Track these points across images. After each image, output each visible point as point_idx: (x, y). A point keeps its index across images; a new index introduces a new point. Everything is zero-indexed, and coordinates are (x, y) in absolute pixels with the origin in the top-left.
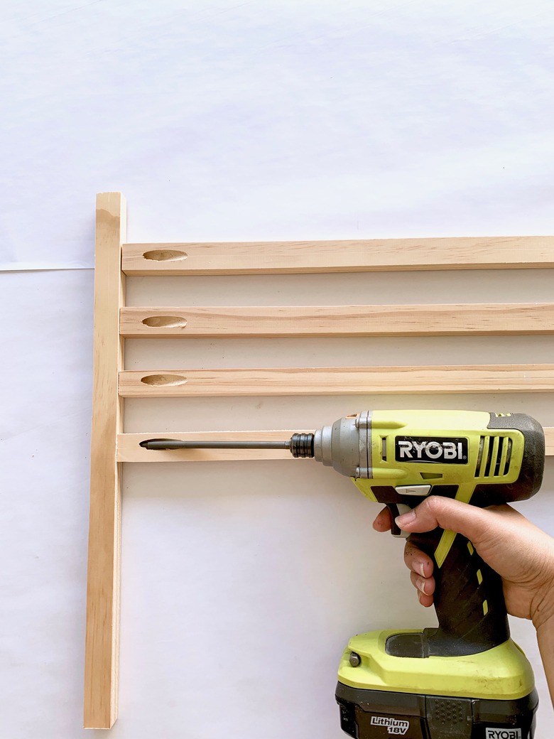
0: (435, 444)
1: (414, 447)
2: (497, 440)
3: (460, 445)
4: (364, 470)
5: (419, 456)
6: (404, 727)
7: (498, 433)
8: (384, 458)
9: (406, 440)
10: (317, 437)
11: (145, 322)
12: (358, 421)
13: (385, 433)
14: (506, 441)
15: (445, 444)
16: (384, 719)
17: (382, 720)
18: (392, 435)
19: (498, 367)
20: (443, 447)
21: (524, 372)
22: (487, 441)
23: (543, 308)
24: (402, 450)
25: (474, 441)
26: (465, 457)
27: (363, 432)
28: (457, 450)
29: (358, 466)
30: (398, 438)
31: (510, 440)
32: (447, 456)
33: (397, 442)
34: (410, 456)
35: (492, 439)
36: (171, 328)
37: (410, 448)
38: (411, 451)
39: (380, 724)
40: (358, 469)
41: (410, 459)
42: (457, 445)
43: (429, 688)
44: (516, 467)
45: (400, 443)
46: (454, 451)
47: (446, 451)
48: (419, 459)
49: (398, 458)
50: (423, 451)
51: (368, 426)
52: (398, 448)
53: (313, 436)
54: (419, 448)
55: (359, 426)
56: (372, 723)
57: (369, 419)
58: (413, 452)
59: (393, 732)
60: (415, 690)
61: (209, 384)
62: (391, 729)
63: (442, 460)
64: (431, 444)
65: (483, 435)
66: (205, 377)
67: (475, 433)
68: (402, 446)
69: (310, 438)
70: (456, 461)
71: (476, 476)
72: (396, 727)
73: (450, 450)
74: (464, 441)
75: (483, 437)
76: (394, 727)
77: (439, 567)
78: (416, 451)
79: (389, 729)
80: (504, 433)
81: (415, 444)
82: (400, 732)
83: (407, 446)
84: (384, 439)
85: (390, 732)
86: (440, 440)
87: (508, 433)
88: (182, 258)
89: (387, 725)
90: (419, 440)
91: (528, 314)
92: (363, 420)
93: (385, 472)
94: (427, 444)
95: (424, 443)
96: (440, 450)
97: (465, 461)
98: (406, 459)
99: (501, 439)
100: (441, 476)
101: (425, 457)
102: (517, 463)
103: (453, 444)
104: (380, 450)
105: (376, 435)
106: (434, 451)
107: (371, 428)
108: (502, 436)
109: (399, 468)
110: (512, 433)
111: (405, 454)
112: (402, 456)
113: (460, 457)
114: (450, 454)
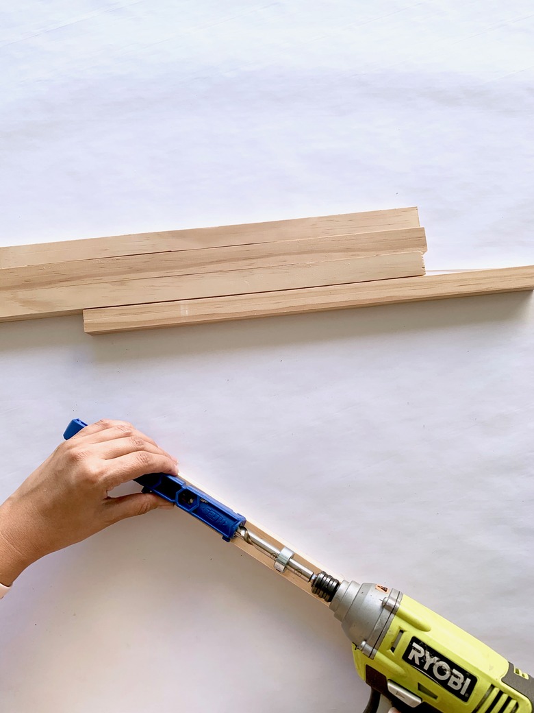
1: (425, 656)
2: (504, 698)
3: (468, 681)
4: (369, 648)
5: (426, 667)
7: (509, 692)
8: (393, 649)
9: (421, 646)
10: (342, 588)
12: (386, 600)
13: (405, 626)
14: (513, 703)
15: (455, 671)
18: (411, 632)
20: (452, 674)
22: (495, 692)
24: (413, 652)
25: (483, 686)
26: (467, 695)
27: (386, 613)
28: (463, 684)
29: (366, 641)
30: (415, 640)
31: (517, 705)
32: (450, 684)
33: (412, 642)
34: (417, 662)
35: (500, 693)
37: (422, 655)
38: (420, 659)
40: (364, 643)
41: (416, 665)
42: (465, 679)
45: (415, 645)
46: (459, 682)
47: (453, 678)
48: (424, 670)
49: (405, 657)
50: (432, 665)
51: (393, 610)
52: (410, 648)
53: (338, 584)
54: (430, 660)
55: (385, 606)
57: (397, 604)
58: (422, 660)
63: (444, 684)
64: (443, 664)
65: (494, 684)
67: (488, 678)
68: (415, 648)
69: (335, 584)
73: (456, 680)
74: (474, 680)
75: (493, 687)
78: (425, 662)
80: (515, 695)
81: (428, 654)
83: (419, 652)
84: (402, 631)
87: (518, 697)
90: (434, 653)
92: (391, 602)
93: (387, 662)
94: (438, 661)
95: (436, 658)
96: (448, 673)
97: (465, 699)
98: (412, 662)
99: (509, 699)
100: (435, 697)
101: (430, 672)
103: (462, 676)
104: (392, 639)
105: (396, 623)
106: (441, 671)
107: (395, 614)
108: (511, 696)
109: (402, 666)
110: (522, 699)
111: (414, 658)
112: (410, 657)
113: (463, 692)
114: (455, 683)
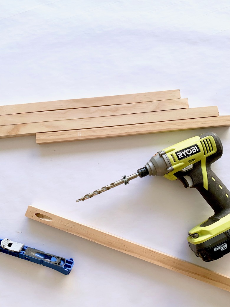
0: (188, 150)
1: (182, 153)
2: (205, 141)
3: (196, 147)
4: (170, 168)
5: (185, 155)
6: (226, 246)
8: (175, 161)
9: (179, 152)
12: (160, 153)
13: (171, 153)
14: (208, 140)
15: (191, 148)
16: (218, 247)
17: (218, 248)
18: (173, 153)
20: (191, 149)
22: (203, 142)
25: (199, 144)
27: (164, 156)
28: (196, 149)
30: (176, 153)
31: (209, 139)
32: (194, 152)
33: (176, 154)
34: (182, 157)
35: (204, 141)
37: (181, 154)
38: (182, 155)
39: (218, 249)
40: (168, 169)
41: (183, 158)
42: (195, 147)
43: (226, 228)
44: (215, 146)
45: (178, 154)
46: (195, 149)
47: (193, 150)
48: (186, 156)
49: (179, 159)
50: (186, 153)
52: (178, 156)
53: (146, 167)
54: (184, 153)
55: (161, 156)
56: (215, 251)
57: (164, 151)
58: (183, 155)
59: (223, 250)
60: (222, 231)
62: (222, 249)
63: (193, 154)
64: (187, 150)
65: (201, 141)
67: (198, 141)
68: (178, 155)
69: (145, 169)
70: (197, 152)
71: (205, 154)
72: (223, 247)
73: (194, 150)
74: (196, 145)
76: (222, 248)
77: (207, 190)
78: (184, 154)
79: (221, 249)
82: (225, 248)
83: (180, 154)
84: (172, 155)
85: (222, 250)
86: (189, 148)
87: (207, 137)
89: (220, 248)
90: (183, 150)
92: (162, 152)
93: (177, 166)
95: (185, 151)
96: (191, 151)
97: (199, 151)
98: (182, 158)
99: (206, 140)
100: (194, 159)
101: (187, 155)
102: (214, 145)
103: (193, 147)
104: (172, 159)
105: (168, 155)
106: (189, 152)
107: (166, 153)
108: (206, 139)
109: (181, 162)
110: (209, 137)
111: (181, 157)
112: (180, 158)
113: (198, 150)
114: (194, 151)
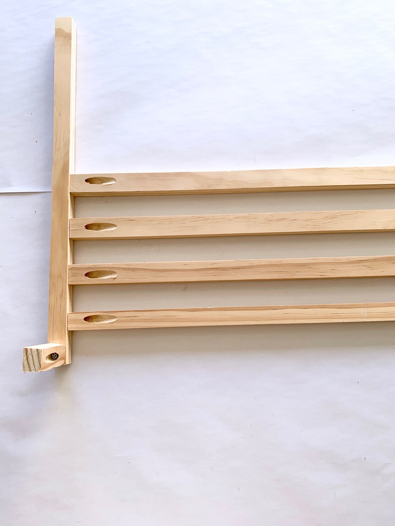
11: (87, 275)
19: (342, 305)
21: (361, 309)
23: (375, 259)
36: (106, 278)
61: (133, 321)
66: (130, 316)
88: (113, 229)
91: (364, 264)
